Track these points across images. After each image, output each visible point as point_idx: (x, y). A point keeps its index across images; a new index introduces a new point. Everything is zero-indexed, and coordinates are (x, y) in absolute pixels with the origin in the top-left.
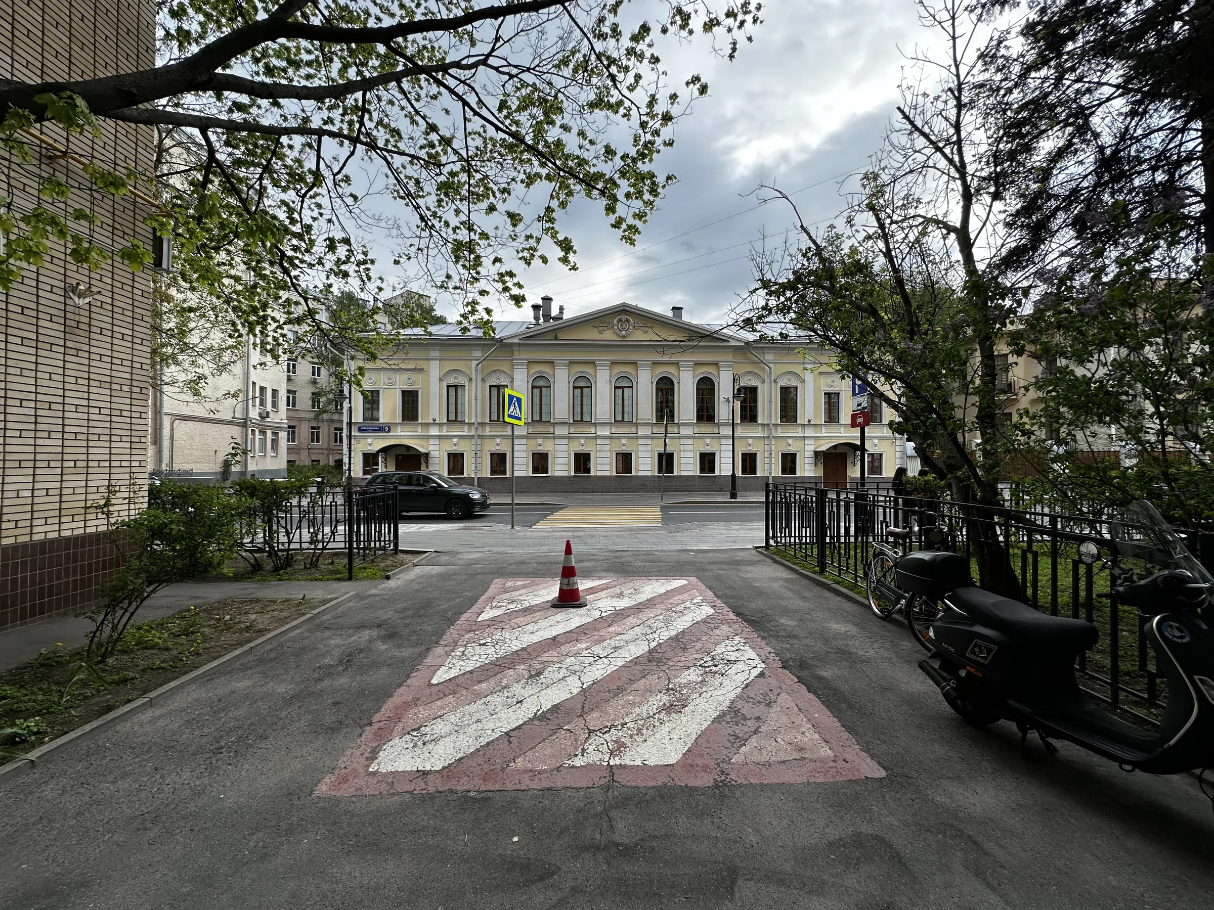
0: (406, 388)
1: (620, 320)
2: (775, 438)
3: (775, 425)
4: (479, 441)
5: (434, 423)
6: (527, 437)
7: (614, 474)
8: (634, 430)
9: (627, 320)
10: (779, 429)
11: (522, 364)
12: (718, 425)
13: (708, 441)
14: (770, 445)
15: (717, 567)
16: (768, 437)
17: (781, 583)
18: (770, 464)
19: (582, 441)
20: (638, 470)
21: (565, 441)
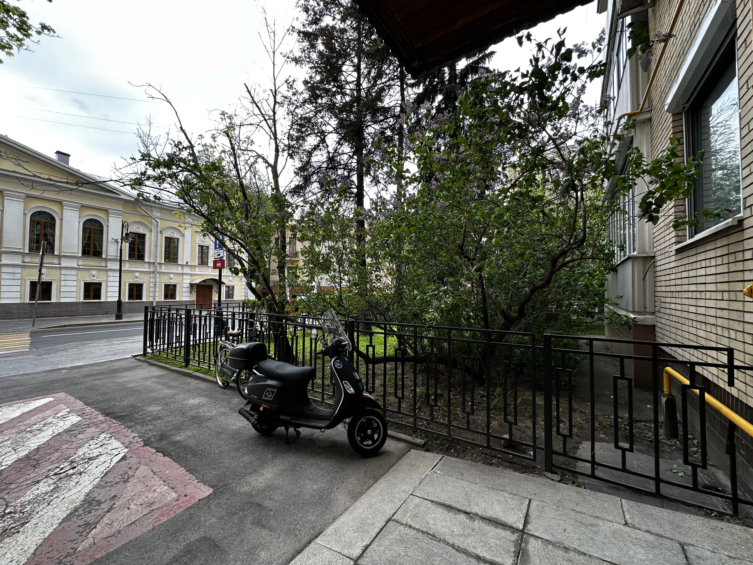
2: (160, 273)
3: (160, 264)
10: (163, 267)
12: (106, 260)
13: (94, 273)
14: (155, 278)
15: (91, 379)
16: (154, 272)
17: (154, 380)
18: (155, 292)
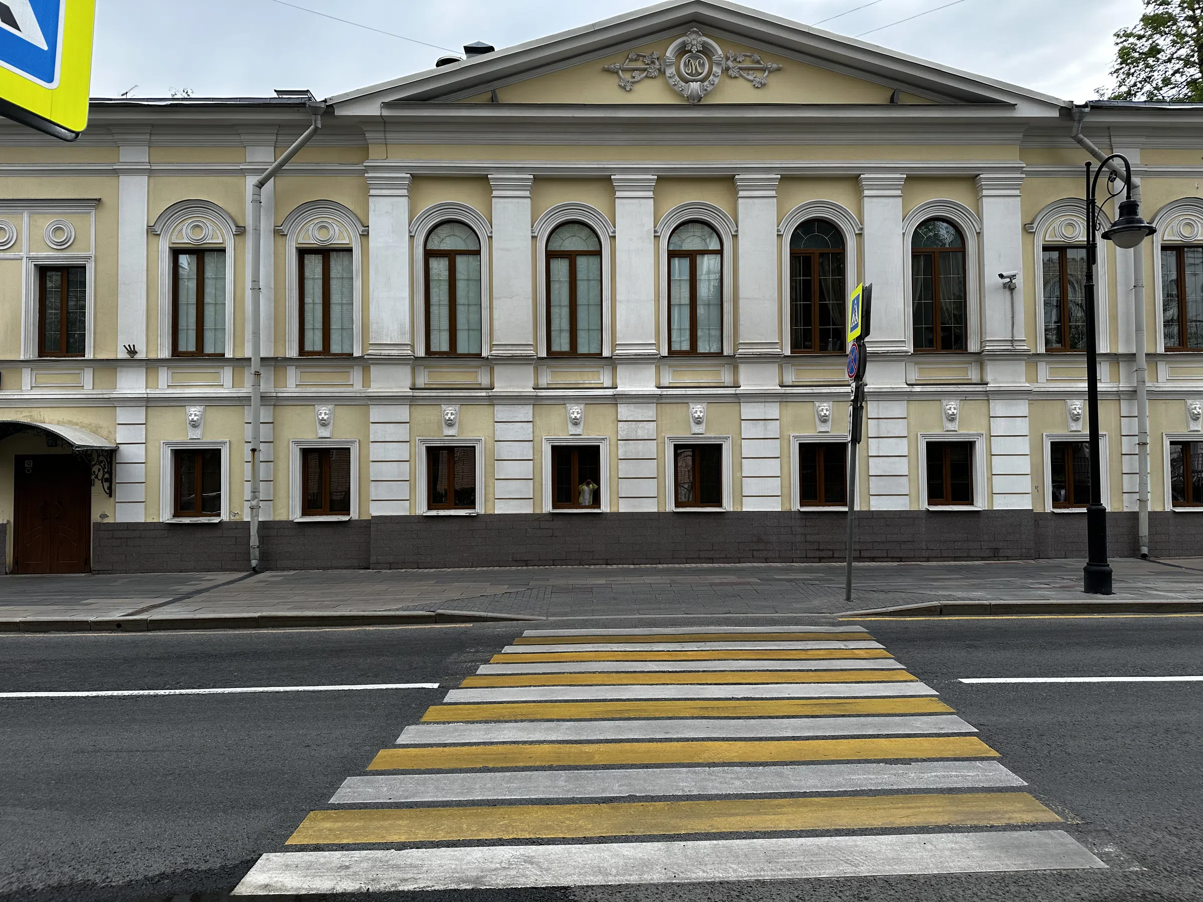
0: (49, 255)
1: (683, 51)
2: (1157, 396)
3: (1152, 357)
4: (265, 414)
5: (132, 360)
6: (411, 401)
7: (671, 507)
8: (726, 377)
9: (706, 51)
10: (1163, 370)
11: (391, 184)
12: (980, 358)
13: (952, 406)
14: (1140, 417)
16: (1132, 394)
18: (1140, 474)
19: (575, 411)
20: (740, 496)
21: (525, 412)
